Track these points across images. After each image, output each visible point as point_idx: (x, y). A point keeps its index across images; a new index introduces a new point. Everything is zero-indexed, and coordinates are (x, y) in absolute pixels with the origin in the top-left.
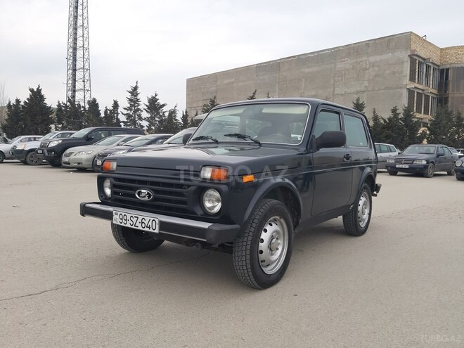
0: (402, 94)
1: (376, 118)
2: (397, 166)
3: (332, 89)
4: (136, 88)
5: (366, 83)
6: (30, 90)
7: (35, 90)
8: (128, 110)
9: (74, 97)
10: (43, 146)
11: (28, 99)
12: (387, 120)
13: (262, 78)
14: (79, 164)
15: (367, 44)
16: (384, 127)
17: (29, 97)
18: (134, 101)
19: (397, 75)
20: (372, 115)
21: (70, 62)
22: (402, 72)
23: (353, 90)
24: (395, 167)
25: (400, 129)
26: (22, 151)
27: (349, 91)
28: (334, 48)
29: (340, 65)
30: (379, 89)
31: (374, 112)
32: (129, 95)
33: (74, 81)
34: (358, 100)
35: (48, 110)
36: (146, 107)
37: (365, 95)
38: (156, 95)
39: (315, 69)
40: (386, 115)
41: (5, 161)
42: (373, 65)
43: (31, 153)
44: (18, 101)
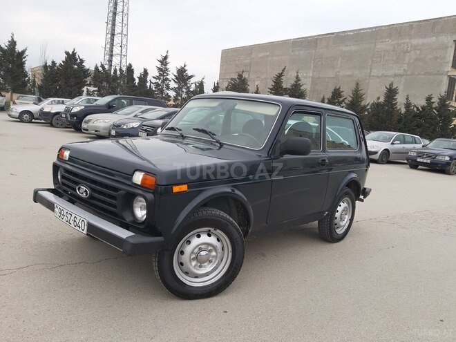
0: (442, 81)
1: (408, 105)
2: (418, 160)
3: (369, 70)
4: (166, 58)
5: (405, 67)
6: (66, 52)
7: (71, 53)
8: (157, 79)
9: (110, 61)
10: (67, 111)
11: (63, 62)
12: (420, 108)
13: (297, 53)
14: (96, 131)
15: (411, 25)
16: (415, 116)
17: (64, 59)
18: (163, 70)
19: (439, 60)
20: (405, 102)
21: (110, 26)
22: (444, 58)
23: (391, 72)
24: (416, 161)
25: (432, 119)
26: (49, 113)
27: (386, 73)
28: (376, 27)
29: (380, 46)
30: (419, 74)
31: (407, 99)
32: (159, 64)
33: (112, 45)
34: (391, 84)
35: (86, 73)
36: (174, 78)
37: (403, 79)
38: (185, 66)
39: (353, 48)
40: (420, 102)
41: (33, 120)
42: (415, 48)
43: (56, 116)
44: (54, 63)
